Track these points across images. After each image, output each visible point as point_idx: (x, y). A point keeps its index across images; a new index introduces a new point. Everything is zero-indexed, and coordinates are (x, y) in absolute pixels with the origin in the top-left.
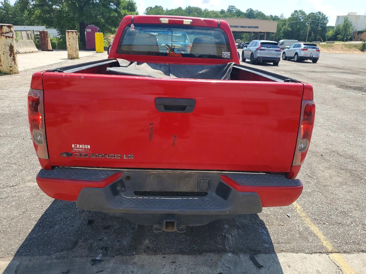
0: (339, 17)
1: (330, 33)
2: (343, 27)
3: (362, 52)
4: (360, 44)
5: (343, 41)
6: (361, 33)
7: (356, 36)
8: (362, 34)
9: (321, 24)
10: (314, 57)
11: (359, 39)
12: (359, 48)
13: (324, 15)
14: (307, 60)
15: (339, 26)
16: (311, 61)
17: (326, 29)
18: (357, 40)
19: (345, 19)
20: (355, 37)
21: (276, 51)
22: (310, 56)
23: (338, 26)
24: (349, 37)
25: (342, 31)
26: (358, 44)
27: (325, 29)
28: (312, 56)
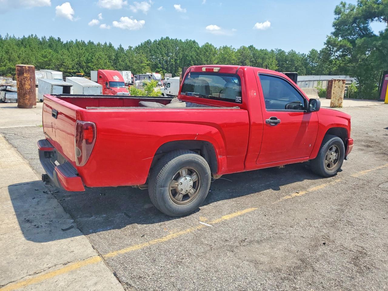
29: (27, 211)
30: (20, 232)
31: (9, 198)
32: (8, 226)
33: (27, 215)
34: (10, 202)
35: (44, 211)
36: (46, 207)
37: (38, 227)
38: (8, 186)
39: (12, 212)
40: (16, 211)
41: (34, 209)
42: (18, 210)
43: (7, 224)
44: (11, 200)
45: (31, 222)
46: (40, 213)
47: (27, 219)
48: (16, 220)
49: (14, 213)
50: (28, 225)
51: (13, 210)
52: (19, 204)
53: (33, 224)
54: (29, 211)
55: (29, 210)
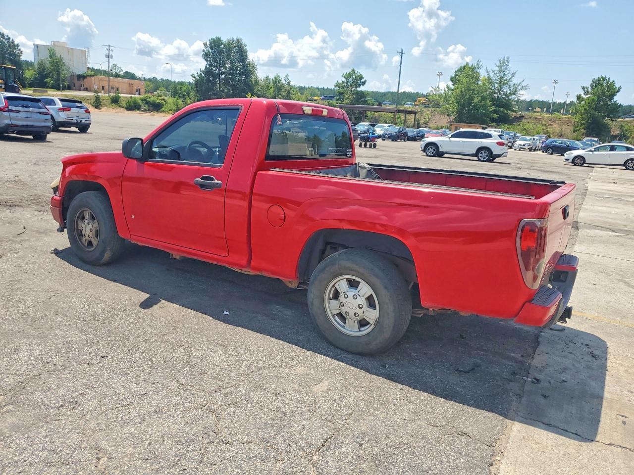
0: (37, 47)
1: (29, 74)
2: (52, 66)
3: (97, 110)
4: (90, 96)
5: (59, 89)
6: (83, 79)
7: (77, 83)
8: (85, 80)
9: (10, 55)
10: (83, 121)
11: (82, 88)
12: (90, 104)
13: (11, 40)
14: (70, 127)
15: (42, 62)
16: (77, 130)
17: (22, 66)
18: (80, 90)
19: (50, 51)
20: (74, 84)
21: (41, 113)
22: (77, 121)
23: (40, 61)
24: (66, 84)
25: (51, 72)
26: (87, 96)
27: (20, 65)
28: (81, 121)
29: (589, 367)
30: (609, 351)
31: (605, 403)
32: (621, 362)
33: (591, 364)
34: (607, 395)
35: (566, 357)
36: (558, 359)
37: (586, 345)
38: (594, 443)
39: (609, 376)
40: (604, 374)
41: (577, 365)
42: (601, 375)
43: (622, 365)
44: (602, 398)
45: (591, 353)
46: (573, 356)
47: (594, 359)
48: (609, 364)
49: (607, 373)
50: (596, 352)
51: (608, 378)
52: (593, 383)
53: (590, 351)
54: (585, 366)
55: (584, 368)
